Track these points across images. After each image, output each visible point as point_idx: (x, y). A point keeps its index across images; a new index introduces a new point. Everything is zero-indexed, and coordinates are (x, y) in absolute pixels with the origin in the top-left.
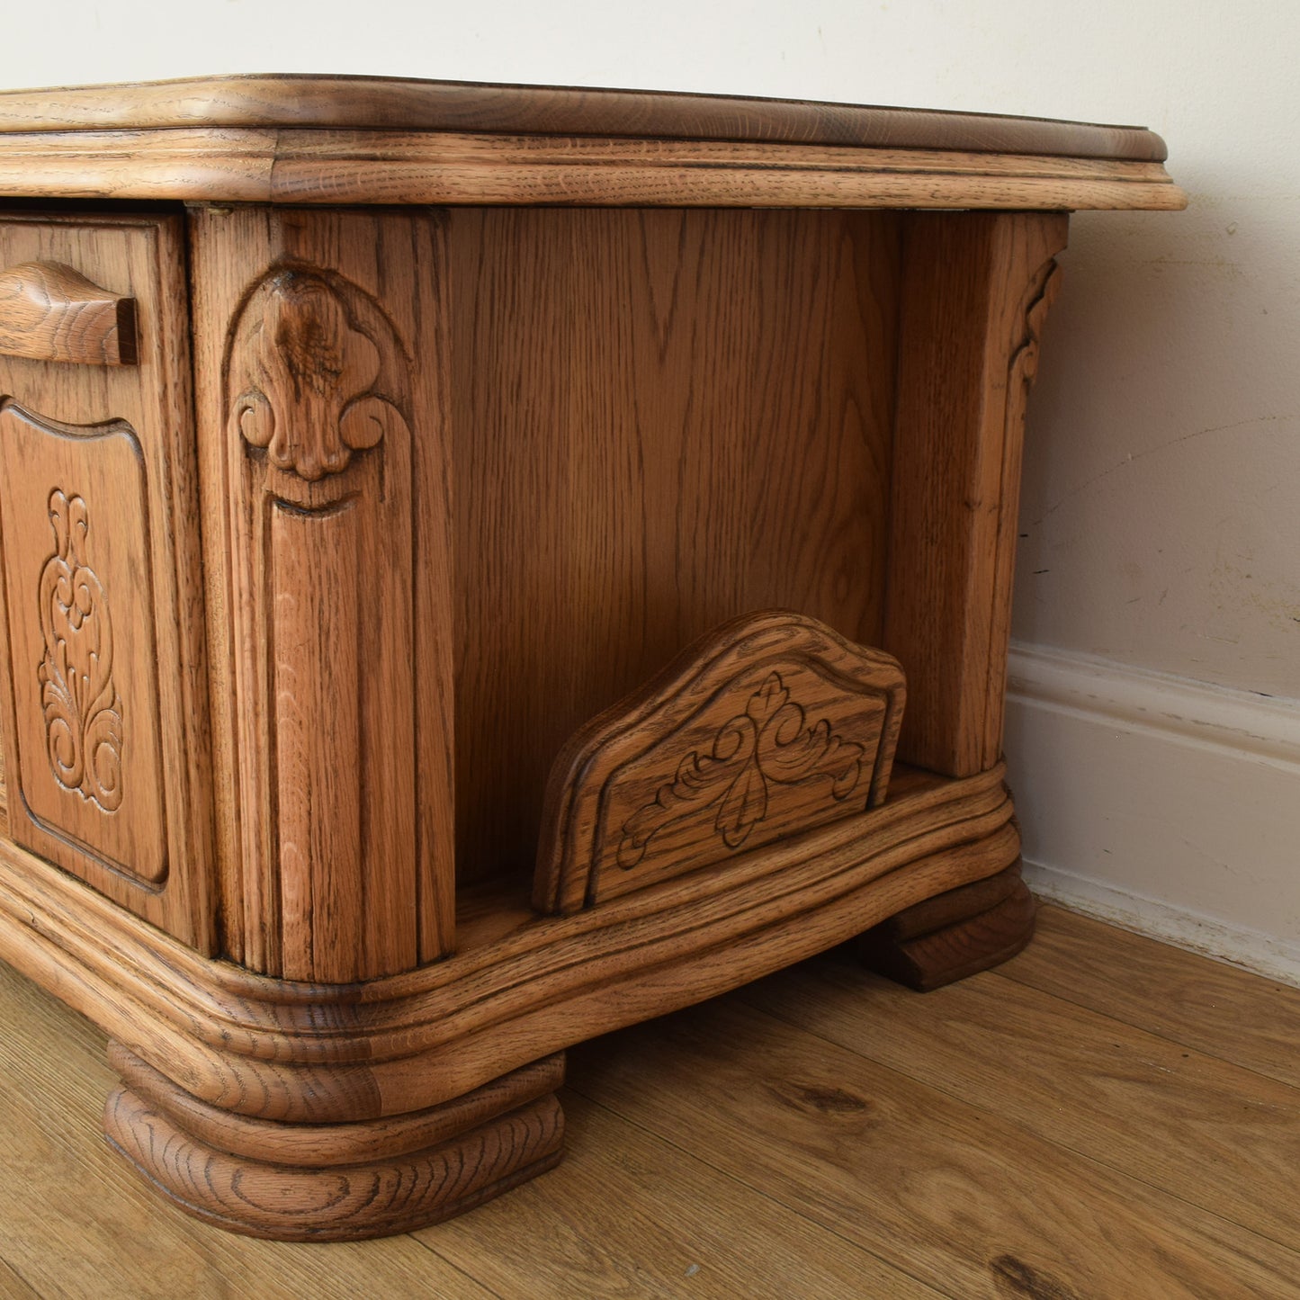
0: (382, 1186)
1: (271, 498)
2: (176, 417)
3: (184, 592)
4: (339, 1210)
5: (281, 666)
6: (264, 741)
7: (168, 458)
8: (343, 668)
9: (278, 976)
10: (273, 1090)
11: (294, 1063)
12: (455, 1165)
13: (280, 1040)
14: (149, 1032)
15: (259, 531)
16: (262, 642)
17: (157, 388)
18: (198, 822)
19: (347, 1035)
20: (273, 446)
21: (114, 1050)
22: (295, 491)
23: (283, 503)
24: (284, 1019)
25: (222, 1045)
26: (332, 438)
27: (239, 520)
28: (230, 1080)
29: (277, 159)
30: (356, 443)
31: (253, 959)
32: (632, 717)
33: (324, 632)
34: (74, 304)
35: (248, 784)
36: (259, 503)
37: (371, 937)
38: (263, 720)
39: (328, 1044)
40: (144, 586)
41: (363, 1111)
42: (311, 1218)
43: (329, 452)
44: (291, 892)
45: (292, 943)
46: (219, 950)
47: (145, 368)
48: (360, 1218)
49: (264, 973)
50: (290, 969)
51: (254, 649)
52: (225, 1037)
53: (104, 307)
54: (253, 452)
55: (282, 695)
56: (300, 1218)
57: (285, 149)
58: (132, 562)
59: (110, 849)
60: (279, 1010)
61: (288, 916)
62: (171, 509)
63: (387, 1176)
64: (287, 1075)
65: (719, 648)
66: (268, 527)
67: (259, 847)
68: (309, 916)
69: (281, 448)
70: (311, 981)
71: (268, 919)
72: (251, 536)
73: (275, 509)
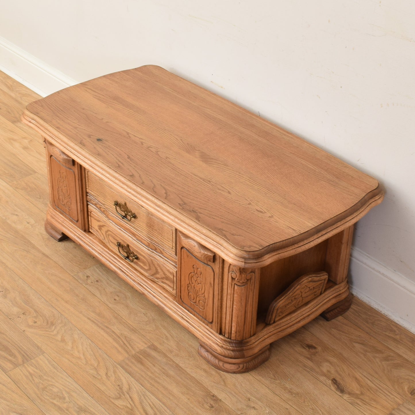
0: (244, 366)
1: (235, 284)
2: (221, 270)
3: (220, 291)
4: (239, 370)
5: (235, 303)
6: (231, 311)
7: (219, 275)
8: (243, 304)
9: (230, 339)
10: (229, 354)
11: (233, 351)
12: (254, 362)
13: (231, 348)
14: (208, 341)
16: (232, 300)
17: (218, 266)
18: (219, 318)
19: (240, 347)
20: (236, 279)
22: (238, 284)
23: (237, 285)
24: (231, 345)
25: (222, 347)
26: (245, 279)
27: (230, 285)
28: (223, 352)
29: (245, 263)
30: (248, 279)
31: (227, 336)
33: (241, 300)
35: (228, 315)
36: (233, 284)
37: (244, 334)
38: (231, 309)
39: (238, 348)
40: (213, 287)
41: (243, 357)
42: (235, 371)
43: (244, 280)
44: (234, 329)
45: (233, 335)
46: (221, 333)
47: (216, 263)
48: (241, 371)
49: (228, 338)
50: (232, 338)
51: (230, 300)
53: (211, 256)
54: (233, 279)
55: (234, 306)
56: (233, 371)
57: (246, 261)
58: (211, 284)
59: (201, 315)
60: (230, 343)
61: (233, 332)
62: (219, 281)
63: (245, 365)
64: (231, 352)
66: (234, 288)
67: (229, 323)
68: (236, 332)
69: (238, 279)
70: (236, 340)
71: (230, 332)
72: (231, 287)
73: (236, 285)
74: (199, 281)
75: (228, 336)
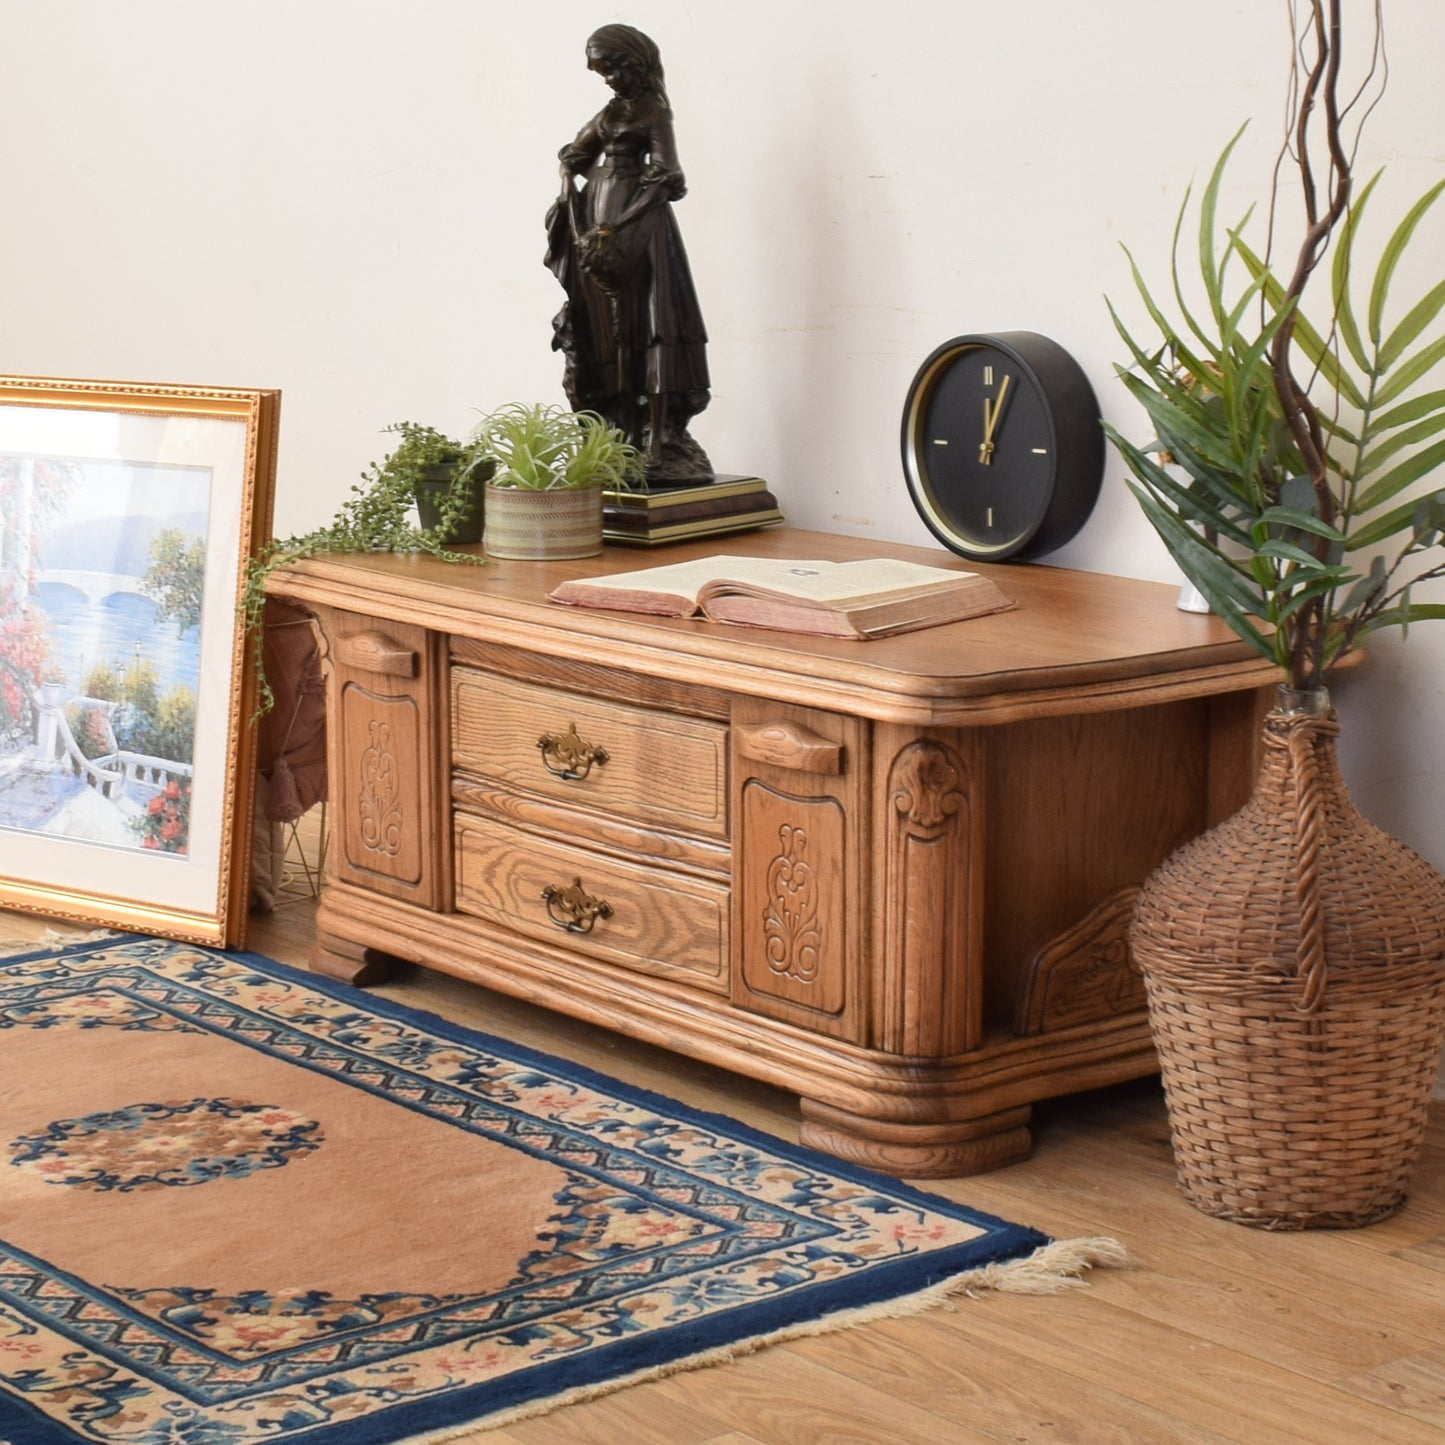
0: (950, 1155)
1: (909, 835)
2: (863, 798)
3: (863, 875)
4: (931, 1163)
5: (910, 909)
6: (900, 943)
7: (859, 816)
8: (937, 908)
9: (901, 1054)
10: (900, 1107)
11: (909, 1094)
12: (982, 1148)
13: (903, 1083)
14: (830, 1088)
15: (902, 850)
16: (901, 898)
17: (856, 785)
18: (864, 982)
19: (934, 1081)
20: (911, 813)
21: (804, 1103)
22: (920, 832)
23: (914, 837)
24: (904, 1074)
25: (874, 1089)
26: (938, 811)
27: (892, 844)
28: (879, 1103)
29: (933, 710)
30: (947, 811)
31: (888, 1046)
32: (1063, 936)
33: (930, 894)
34: (816, 747)
35: (890, 963)
36: (902, 837)
37: (945, 1036)
38: (900, 933)
39: (926, 1085)
40: (841, 873)
41: (940, 1118)
42: (917, 1167)
43: (936, 815)
44: (910, 1013)
45: (909, 1038)
46: (870, 1044)
47: (849, 776)
48: (940, 1168)
49: (894, 1053)
50: (907, 1050)
51: (897, 902)
52: (876, 1083)
53: (832, 750)
54: (901, 816)
55: (909, 922)
56: (912, 1167)
57: (937, 707)
58: (834, 862)
59: (807, 1000)
60: (902, 1070)
61: (908, 1024)
62: (859, 838)
63: (952, 1150)
64: (905, 1100)
65: (1106, 903)
66: (906, 848)
67: (895, 994)
68: (918, 1025)
69: (916, 814)
70: (918, 1056)
71: (898, 1026)
72: (898, 851)
73: (910, 840)
74: (798, 878)
75: (894, 1046)
